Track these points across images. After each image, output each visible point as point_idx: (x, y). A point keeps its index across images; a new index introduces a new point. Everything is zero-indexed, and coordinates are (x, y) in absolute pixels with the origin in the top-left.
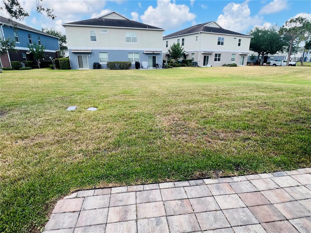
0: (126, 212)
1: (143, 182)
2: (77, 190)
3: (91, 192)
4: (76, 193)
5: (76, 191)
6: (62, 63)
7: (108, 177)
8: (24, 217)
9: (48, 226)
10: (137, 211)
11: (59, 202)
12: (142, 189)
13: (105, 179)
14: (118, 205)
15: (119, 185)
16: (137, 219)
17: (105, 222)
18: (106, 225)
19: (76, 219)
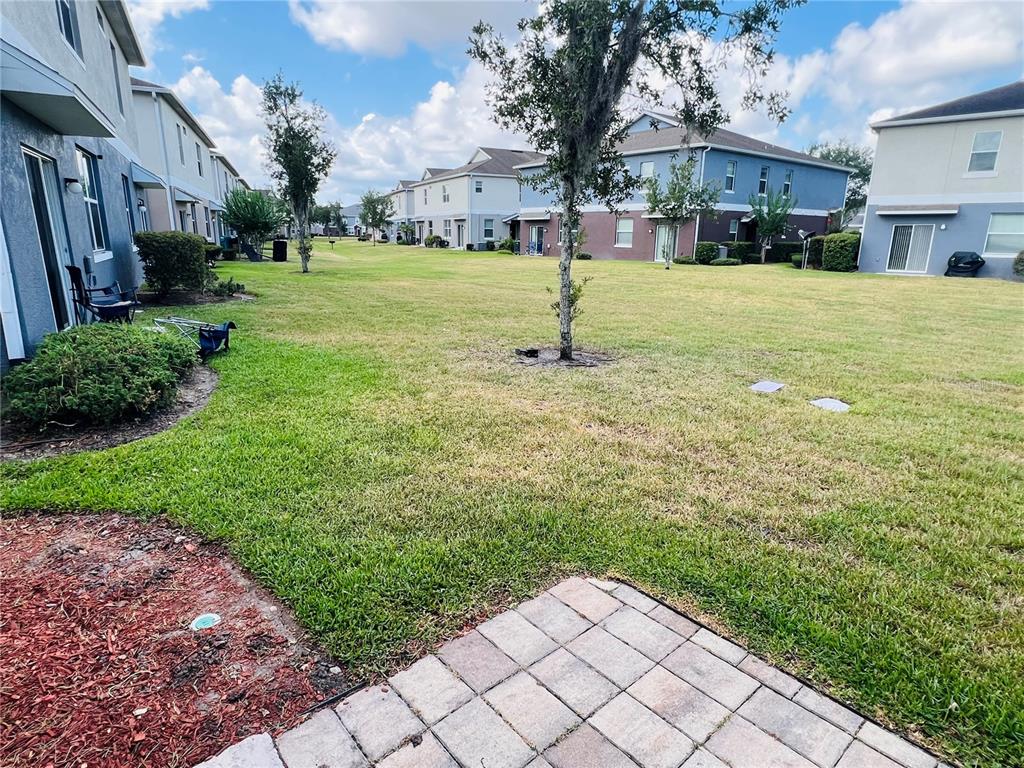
0: (689, 706)
1: (810, 677)
2: (622, 578)
3: (647, 604)
4: (616, 585)
5: (618, 579)
6: (830, 251)
7: (713, 595)
8: (504, 564)
9: (527, 607)
10: (719, 727)
11: (574, 580)
12: (789, 694)
13: (702, 596)
14: (683, 676)
15: (726, 635)
16: (702, 745)
17: (623, 686)
18: (620, 693)
19: (576, 632)
